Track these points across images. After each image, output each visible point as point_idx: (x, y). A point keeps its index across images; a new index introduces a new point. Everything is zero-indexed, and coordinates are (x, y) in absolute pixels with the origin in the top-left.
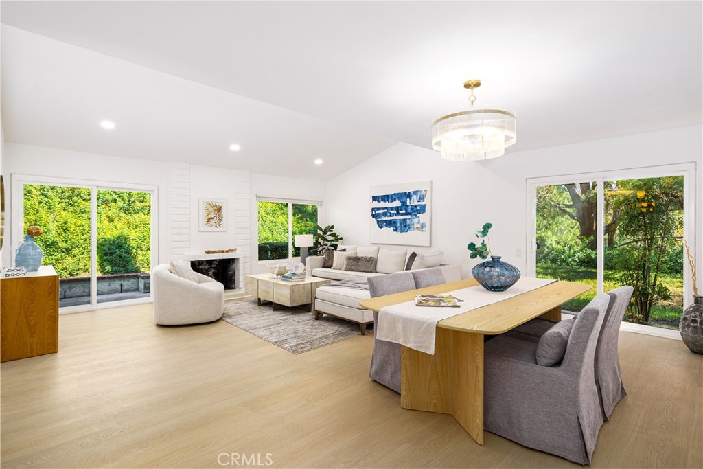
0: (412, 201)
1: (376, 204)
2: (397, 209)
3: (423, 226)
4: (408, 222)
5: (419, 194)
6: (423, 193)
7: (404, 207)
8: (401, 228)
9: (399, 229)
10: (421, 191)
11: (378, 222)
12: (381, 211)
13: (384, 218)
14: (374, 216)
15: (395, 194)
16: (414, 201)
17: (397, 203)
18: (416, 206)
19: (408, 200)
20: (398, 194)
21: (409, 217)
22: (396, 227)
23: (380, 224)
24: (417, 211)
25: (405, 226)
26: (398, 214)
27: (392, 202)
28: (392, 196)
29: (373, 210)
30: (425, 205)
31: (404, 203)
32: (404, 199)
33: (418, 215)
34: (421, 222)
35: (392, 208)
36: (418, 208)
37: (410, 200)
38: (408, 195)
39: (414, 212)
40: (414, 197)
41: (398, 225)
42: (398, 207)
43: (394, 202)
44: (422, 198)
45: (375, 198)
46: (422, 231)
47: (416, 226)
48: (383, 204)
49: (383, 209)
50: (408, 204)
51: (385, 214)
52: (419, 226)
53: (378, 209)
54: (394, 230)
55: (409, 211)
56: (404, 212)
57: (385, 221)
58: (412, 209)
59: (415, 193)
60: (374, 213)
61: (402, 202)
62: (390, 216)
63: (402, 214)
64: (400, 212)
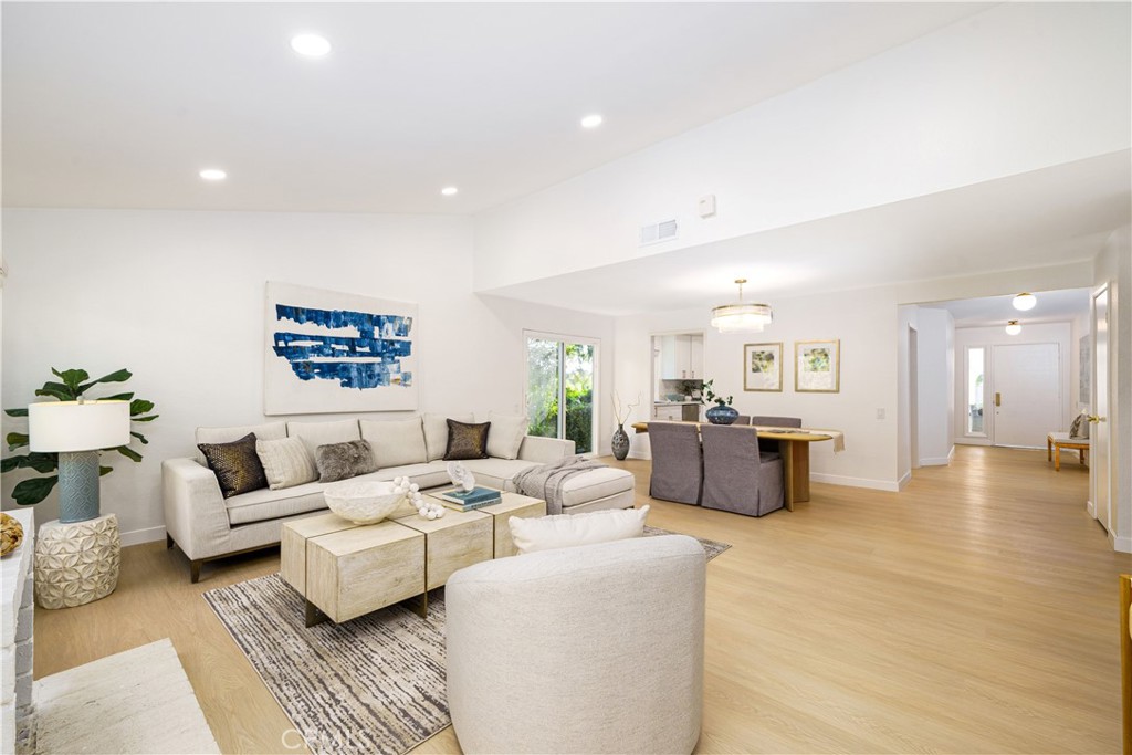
0: (384, 333)
1: (289, 326)
2: (351, 342)
3: (407, 377)
4: (377, 370)
5: (398, 322)
6: (406, 322)
7: (367, 341)
8: (360, 381)
9: (355, 382)
10: (402, 318)
11: (296, 367)
12: (308, 344)
13: (315, 359)
14: (280, 351)
15: (344, 313)
16: (389, 332)
17: (351, 332)
18: (392, 343)
19: (377, 328)
20: (352, 314)
21: (379, 360)
22: (350, 379)
23: (304, 372)
24: (395, 350)
25: (370, 377)
26: (352, 352)
27: (338, 326)
28: (337, 315)
29: (278, 337)
30: (410, 343)
31: (366, 335)
32: (367, 326)
33: (396, 358)
34: (403, 371)
35: (338, 341)
36: (397, 346)
37: (381, 329)
38: (377, 321)
39: (390, 352)
40: (388, 326)
41: (354, 373)
42: (353, 339)
43: (343, 329)
44: (403, 331)
45: (282, 311)
46: (405, 385)
47: (393, 376)
48: (309, 328)
49: (312, 338)
50: (376, 336)
51: (318, 351)
52: (399, 376)
53: (296, 337)
54: (343, 385)
55: (379, 349)
56: (367, 349)
57: (320, 366)
58: (384, 347)
59: (391, 319)
60: (282, 344)
61: (362, 332)
62: (333, 355)
63: (363, 354)
64: (358, 349)
